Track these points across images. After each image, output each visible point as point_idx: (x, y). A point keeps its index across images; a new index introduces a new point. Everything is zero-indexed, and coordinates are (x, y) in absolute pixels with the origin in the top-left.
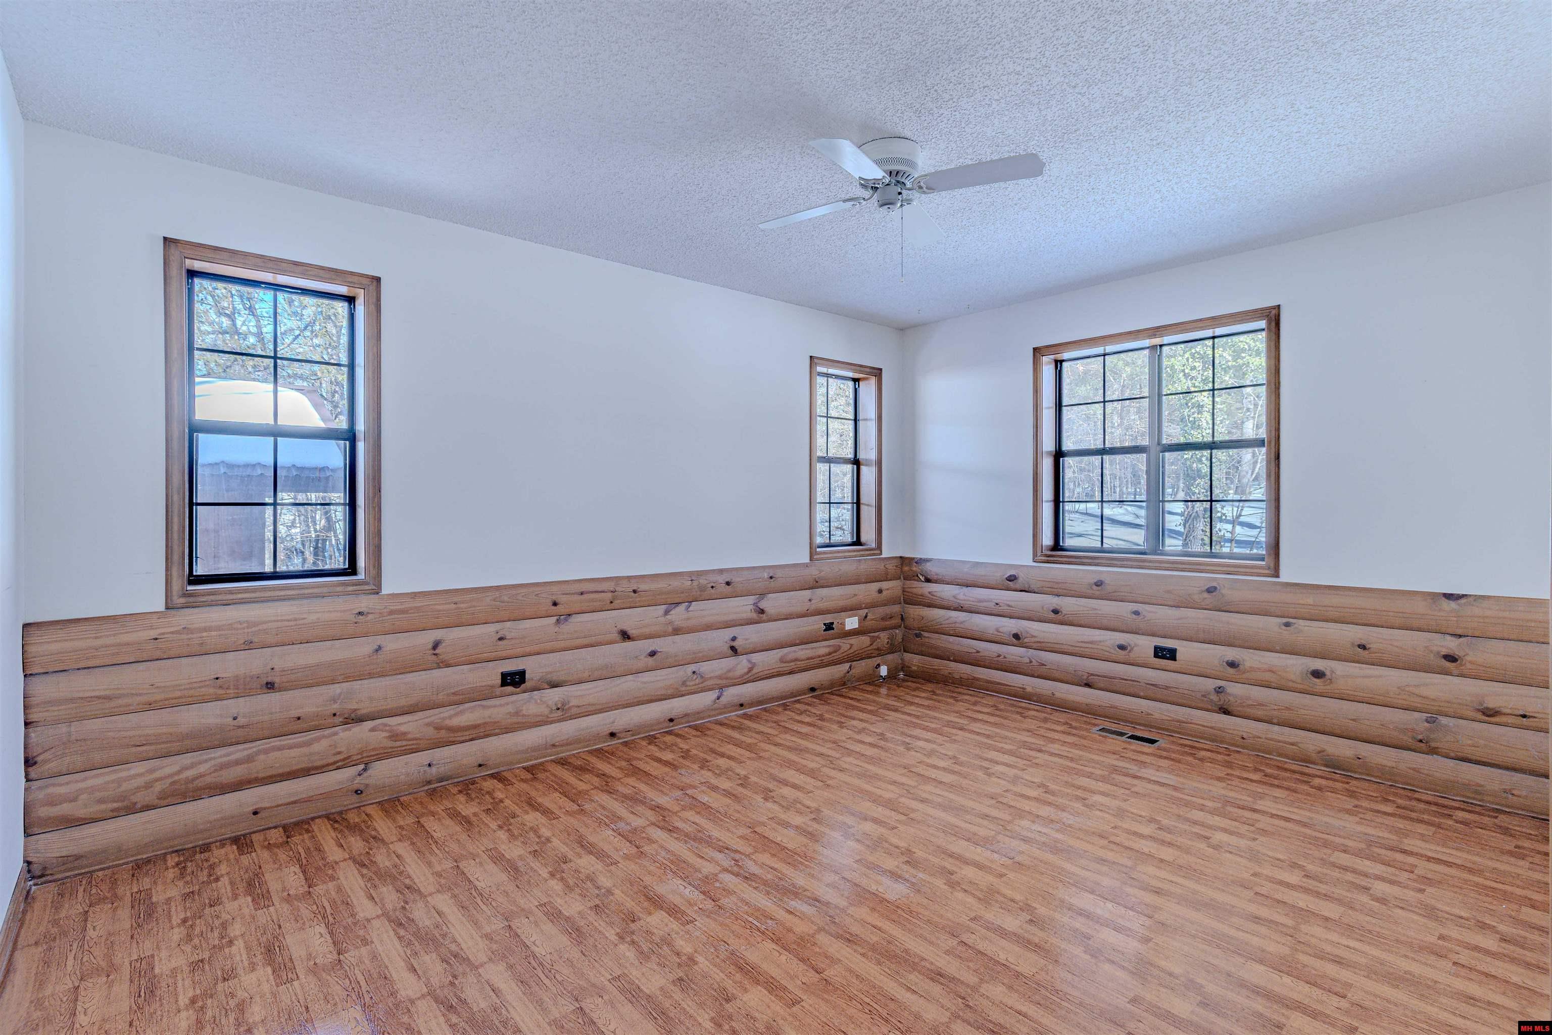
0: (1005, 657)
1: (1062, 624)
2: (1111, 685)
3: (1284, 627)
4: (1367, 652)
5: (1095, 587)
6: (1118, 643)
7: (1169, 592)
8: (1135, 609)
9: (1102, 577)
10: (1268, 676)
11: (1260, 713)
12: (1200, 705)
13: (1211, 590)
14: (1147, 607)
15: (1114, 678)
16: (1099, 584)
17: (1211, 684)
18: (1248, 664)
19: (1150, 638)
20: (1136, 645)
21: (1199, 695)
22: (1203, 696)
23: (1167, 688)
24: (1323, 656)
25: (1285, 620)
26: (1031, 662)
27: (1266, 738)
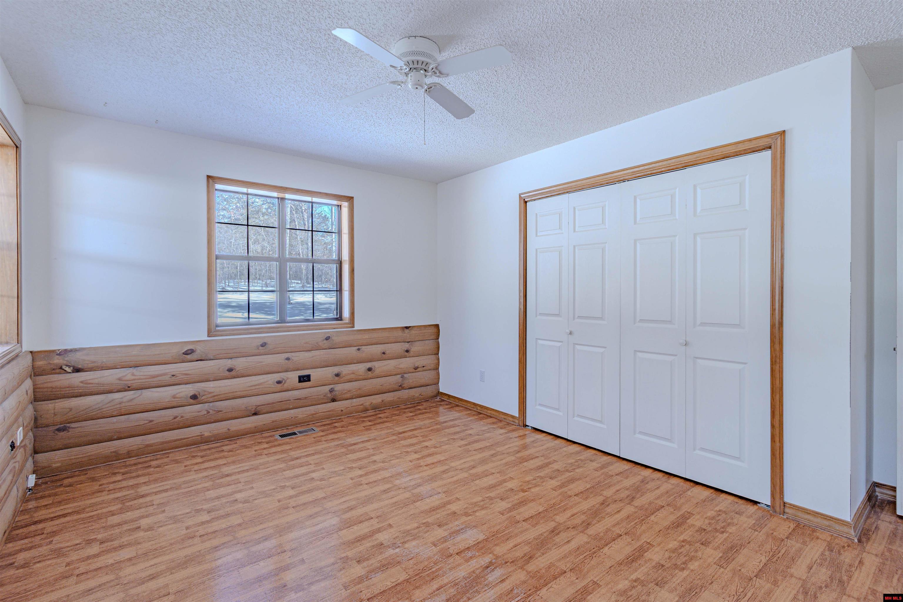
0: (182, 417)
1: (234, 378)
2: (273, 408)
3: (358, 351)
4: (385, 355)
5: (261, 348)
6: (276, 380)
7: (306, 343)
8: (286, 357)
9: (265, 341)
10: (352, 376)
11: (348, 395)
12: (323, 401)
13: (327, 339)
14: (293, 354)
15: (273, 403)
16: (264, 345)
17: (328, 388)
18: (344, 373)
19: (295, 372)
20: (288, 378)
21: (322, 397)
22: (324, 396)
23: (306, 398)
24: (370, 361)
25: (357, 348)
26: (208, 412)
27: (352, 407)
